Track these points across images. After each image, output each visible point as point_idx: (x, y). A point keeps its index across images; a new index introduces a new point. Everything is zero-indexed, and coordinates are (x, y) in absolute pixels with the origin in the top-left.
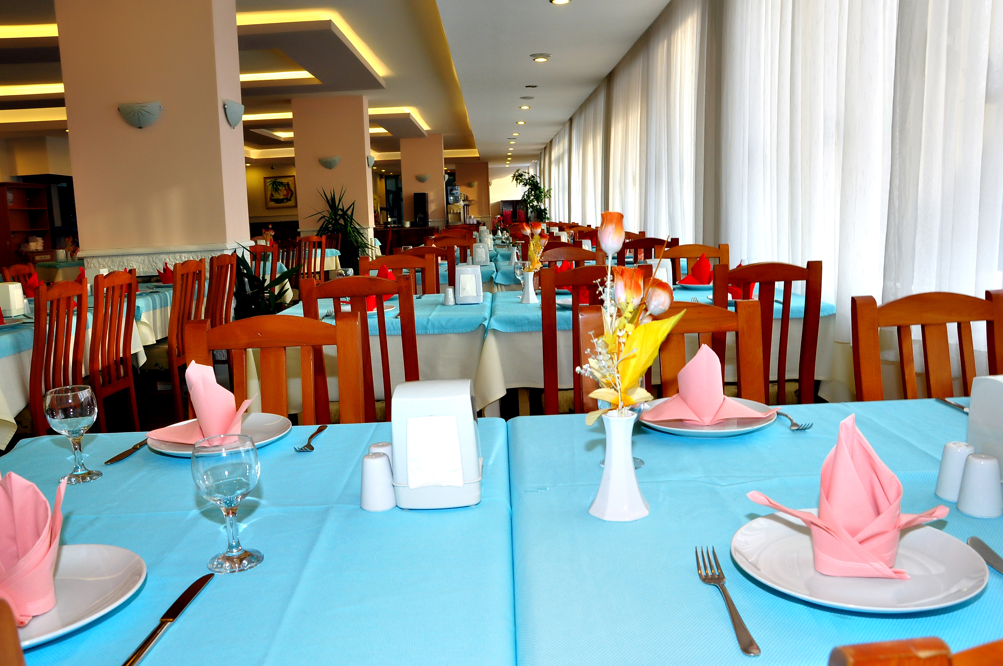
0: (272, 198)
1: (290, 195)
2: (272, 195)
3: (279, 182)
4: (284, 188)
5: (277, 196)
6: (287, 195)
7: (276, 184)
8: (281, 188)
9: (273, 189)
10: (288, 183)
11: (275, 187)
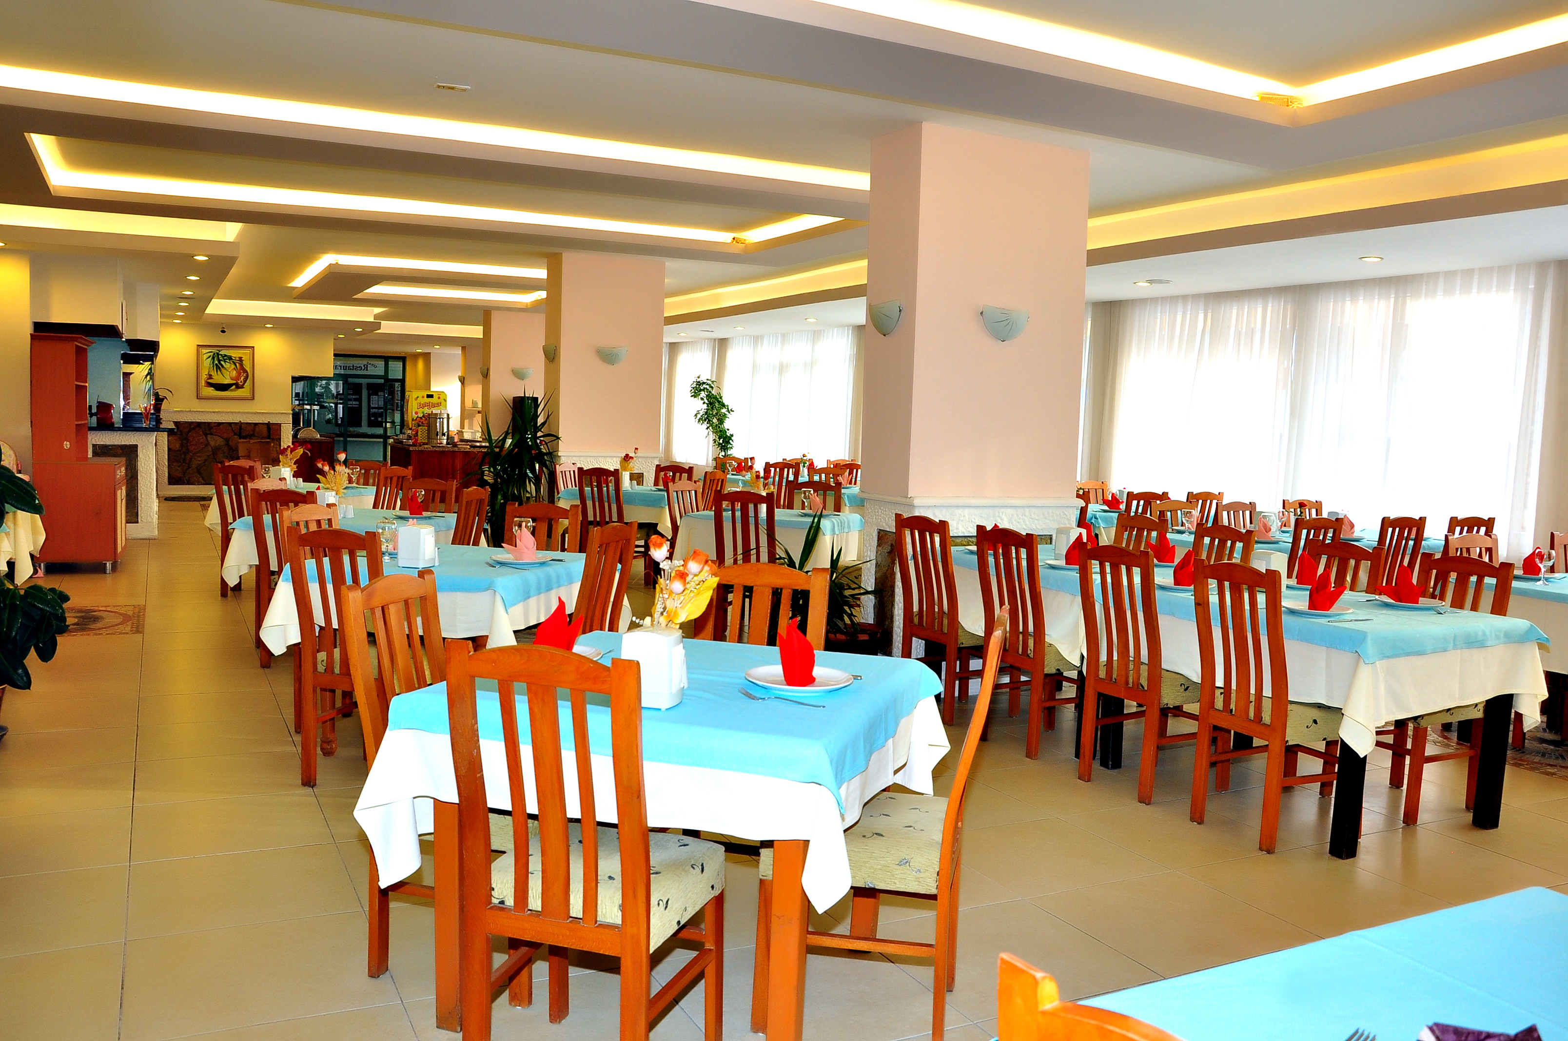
0: (209, 381)
1: (242, 378)
2: (210, 377)
3: (225, 356)
4: (233, 366)
5: (218, 379)
6: (238, 378)
7: (218, 358)
8: (227, 365)
9: (213, 366)
10: (241, 358)
11: (217, 362)
